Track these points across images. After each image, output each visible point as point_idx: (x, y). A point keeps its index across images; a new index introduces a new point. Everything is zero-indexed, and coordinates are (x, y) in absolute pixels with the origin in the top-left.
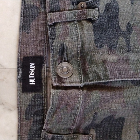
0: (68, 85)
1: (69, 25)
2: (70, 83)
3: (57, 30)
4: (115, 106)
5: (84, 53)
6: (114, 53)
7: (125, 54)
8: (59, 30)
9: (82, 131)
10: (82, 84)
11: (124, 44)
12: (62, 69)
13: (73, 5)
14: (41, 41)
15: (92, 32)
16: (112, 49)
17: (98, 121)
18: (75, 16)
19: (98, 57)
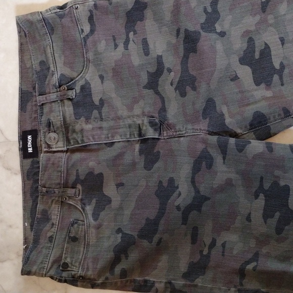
0: (55, 150)
1: (53, 104)
2: (56, 148)
3: (44, 109)
4: (91, 164)
5: (67, 124)
6: (90, 123)
7: (99, 123)
8: (46, 109)
9: (70, 186)
10: (65, 149)
11: (98, 115)
12: (50, 138)
13: (56, 88)
14: (35, 117)
15: (71, 108)
16: (88, 119)
17: (82, 177)
18: (57, 96)
19: (78, 127)
